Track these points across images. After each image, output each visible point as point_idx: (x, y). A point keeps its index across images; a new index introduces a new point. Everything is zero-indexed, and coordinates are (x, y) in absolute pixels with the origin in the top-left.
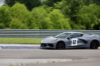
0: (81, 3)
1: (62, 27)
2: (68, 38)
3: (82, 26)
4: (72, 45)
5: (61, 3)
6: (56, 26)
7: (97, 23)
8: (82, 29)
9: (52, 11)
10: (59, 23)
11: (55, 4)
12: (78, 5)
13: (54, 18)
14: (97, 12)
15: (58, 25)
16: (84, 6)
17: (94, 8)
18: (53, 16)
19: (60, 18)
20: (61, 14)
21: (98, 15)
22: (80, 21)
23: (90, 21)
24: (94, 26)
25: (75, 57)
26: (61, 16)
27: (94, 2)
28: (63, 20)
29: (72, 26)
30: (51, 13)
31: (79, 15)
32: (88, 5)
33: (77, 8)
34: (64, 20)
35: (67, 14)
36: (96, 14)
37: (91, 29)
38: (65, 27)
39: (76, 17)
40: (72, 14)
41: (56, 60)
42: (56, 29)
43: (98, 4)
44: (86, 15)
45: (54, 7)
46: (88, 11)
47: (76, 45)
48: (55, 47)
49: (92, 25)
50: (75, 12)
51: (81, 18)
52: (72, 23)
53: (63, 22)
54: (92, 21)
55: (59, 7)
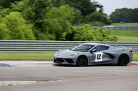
0: (49, 4)
1: (23, 36)
2: (91, 52)
3: (50, 36)
4: (96, 61)
5: (21, 3)
6: (14, 35)
7: (70, 31)
8: (51, 39)
9: (8, 14)
10: (18, 32)
11: (13, 5)
12: (44, 6)
13: (12, 24)
14: (70, 16)
15: (17, 34)
16: (53, 8)
17: (66, 10)
18: (10, 20)
19: (20, 24)
20: (22, 19)
21: (72, 20)
22: (47, 29)
23: (61, 28)
24: (67, 35)
25: (40, 77)
26: (21, 22)
27: (66, 3)
28: (24, 26)
29: (36, 36)
30: (7, 16)
31: (46, 20)
32: (58, 6)
33: (44, 10)
34: (26, 27)
35: (29, 18)
36: (69, 19)
37: (63, 40)
38: (26, 37)
39: (42, 22)
40: (36, 19)
41: (14, 83)
42: (14, 39)
43: (71, 6)
44: (55, 20)
45: (11, 8)
46: (59, 15)
47: (101, 60)
48: (75, 63)
49: (64, 34)
50: (40, 16)
51: (49, 24)
52: (37, 31)
53: (23, 30)
54: (64, 28)
55: (19, 9)
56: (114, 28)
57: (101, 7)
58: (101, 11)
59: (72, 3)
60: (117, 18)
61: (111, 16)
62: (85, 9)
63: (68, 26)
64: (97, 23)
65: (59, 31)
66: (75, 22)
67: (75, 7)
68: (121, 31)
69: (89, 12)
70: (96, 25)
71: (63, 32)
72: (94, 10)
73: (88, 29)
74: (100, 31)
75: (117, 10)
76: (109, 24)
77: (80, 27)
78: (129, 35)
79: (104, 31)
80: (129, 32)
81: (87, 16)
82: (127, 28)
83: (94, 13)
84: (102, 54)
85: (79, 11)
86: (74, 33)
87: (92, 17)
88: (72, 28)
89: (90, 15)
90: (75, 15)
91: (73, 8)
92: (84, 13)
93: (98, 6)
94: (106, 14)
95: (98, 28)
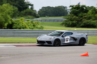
2: (62, 36)
4: (66, 42)
7: (10, 22)
14: (10, 11)
17: (7, 7)
21: (11, 14)
24: (8, 25)
27: (7, 2)
32: (1, 5)
36: (9, 14)
37: (5, 28)
46: (2, 11)
47: (69, 42)
54: (6, 20)
56: (41, 21)
57: (32, 5)
58: (32, 8)
59: (11, 3)
60: (43, 13)
61: (39, 12)
62: (21, 7)
63: (8, 19)
64: (30, 16)
65: (2, 22)
66: (13, 16)
67: (14, 5)
68: (46, 23)
69: (24, 9)
70: (29, 18)
71: (5, 23)
72: (27, 8)
73: (23, 21)
74: (32, 22)
75: (43, 7)
76: (38, 17)
77: (17, 19)
78: (52, 25)
79: (34, 22)
80: (51, 23)
81: (22, 12)
82: (50, 20)
83: (27, 10)
84: (69, 38)
85: (16, 8)
86: (13, 23)
87: (26, 13)
88: (11, 20)
89: (25, 11)
90: (14, 11)
91: (12, 6)
92: (20, 10)
93: (30, 5)
94: (35, 11)
95: (30, 20)
